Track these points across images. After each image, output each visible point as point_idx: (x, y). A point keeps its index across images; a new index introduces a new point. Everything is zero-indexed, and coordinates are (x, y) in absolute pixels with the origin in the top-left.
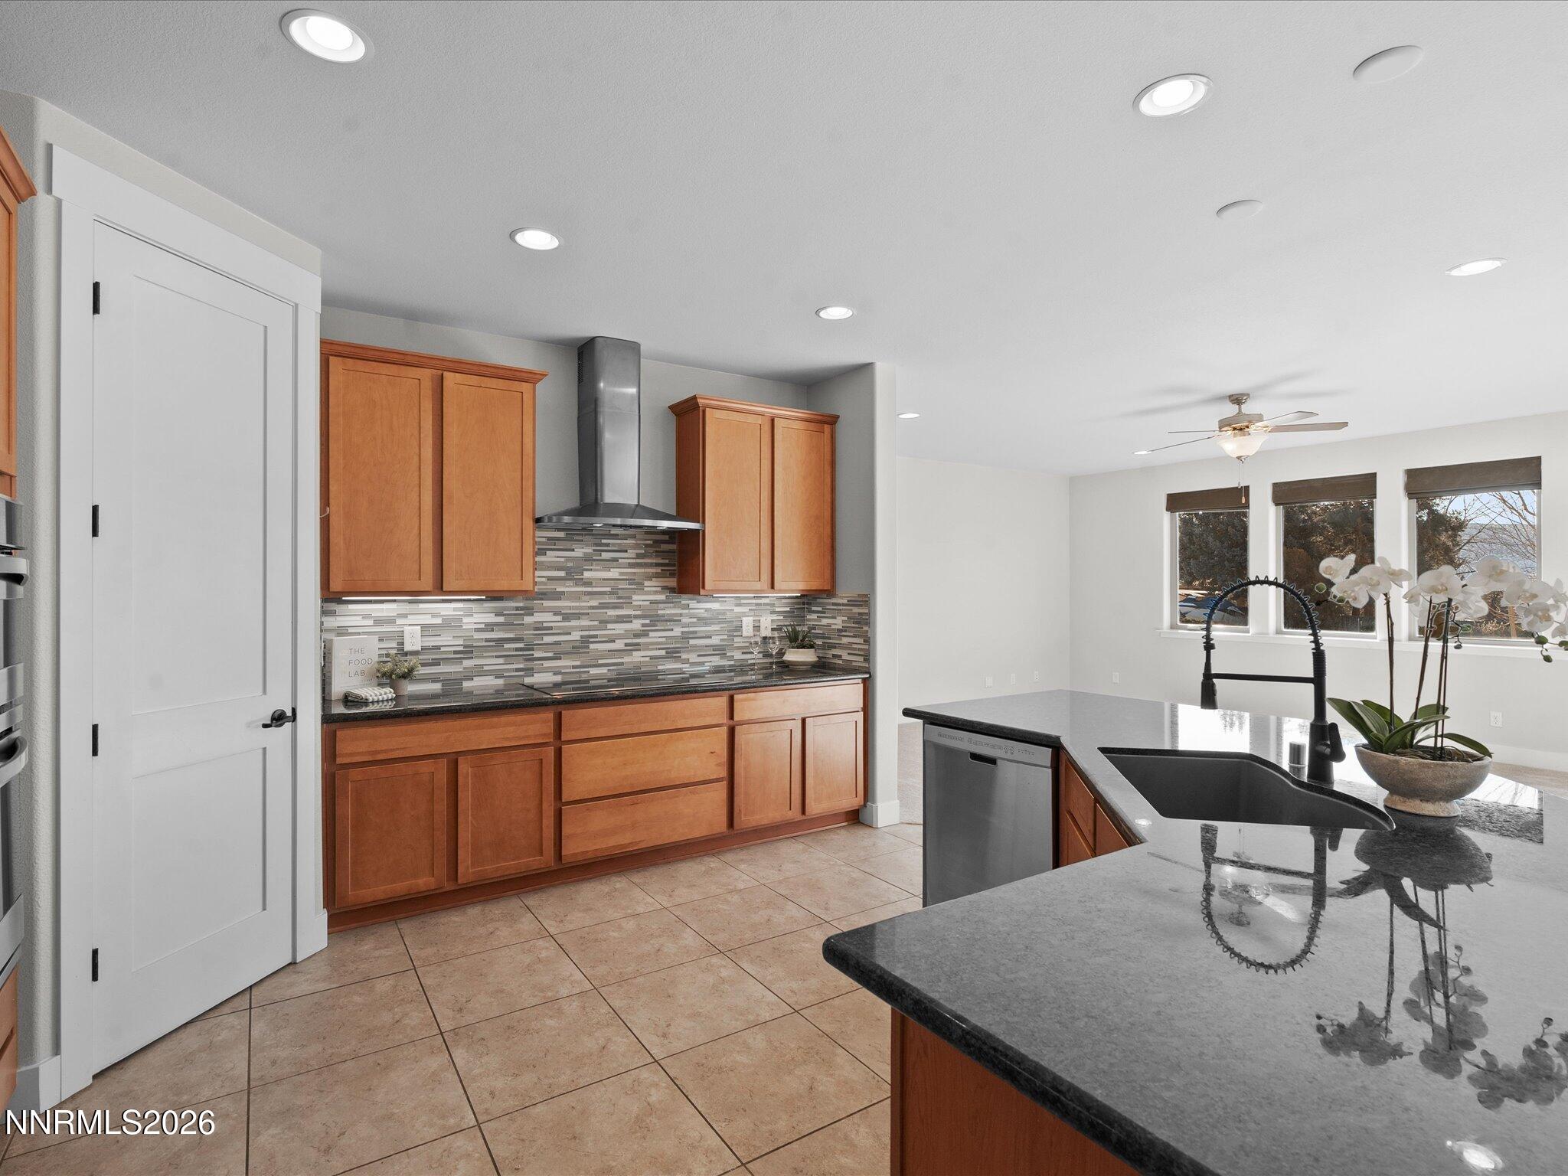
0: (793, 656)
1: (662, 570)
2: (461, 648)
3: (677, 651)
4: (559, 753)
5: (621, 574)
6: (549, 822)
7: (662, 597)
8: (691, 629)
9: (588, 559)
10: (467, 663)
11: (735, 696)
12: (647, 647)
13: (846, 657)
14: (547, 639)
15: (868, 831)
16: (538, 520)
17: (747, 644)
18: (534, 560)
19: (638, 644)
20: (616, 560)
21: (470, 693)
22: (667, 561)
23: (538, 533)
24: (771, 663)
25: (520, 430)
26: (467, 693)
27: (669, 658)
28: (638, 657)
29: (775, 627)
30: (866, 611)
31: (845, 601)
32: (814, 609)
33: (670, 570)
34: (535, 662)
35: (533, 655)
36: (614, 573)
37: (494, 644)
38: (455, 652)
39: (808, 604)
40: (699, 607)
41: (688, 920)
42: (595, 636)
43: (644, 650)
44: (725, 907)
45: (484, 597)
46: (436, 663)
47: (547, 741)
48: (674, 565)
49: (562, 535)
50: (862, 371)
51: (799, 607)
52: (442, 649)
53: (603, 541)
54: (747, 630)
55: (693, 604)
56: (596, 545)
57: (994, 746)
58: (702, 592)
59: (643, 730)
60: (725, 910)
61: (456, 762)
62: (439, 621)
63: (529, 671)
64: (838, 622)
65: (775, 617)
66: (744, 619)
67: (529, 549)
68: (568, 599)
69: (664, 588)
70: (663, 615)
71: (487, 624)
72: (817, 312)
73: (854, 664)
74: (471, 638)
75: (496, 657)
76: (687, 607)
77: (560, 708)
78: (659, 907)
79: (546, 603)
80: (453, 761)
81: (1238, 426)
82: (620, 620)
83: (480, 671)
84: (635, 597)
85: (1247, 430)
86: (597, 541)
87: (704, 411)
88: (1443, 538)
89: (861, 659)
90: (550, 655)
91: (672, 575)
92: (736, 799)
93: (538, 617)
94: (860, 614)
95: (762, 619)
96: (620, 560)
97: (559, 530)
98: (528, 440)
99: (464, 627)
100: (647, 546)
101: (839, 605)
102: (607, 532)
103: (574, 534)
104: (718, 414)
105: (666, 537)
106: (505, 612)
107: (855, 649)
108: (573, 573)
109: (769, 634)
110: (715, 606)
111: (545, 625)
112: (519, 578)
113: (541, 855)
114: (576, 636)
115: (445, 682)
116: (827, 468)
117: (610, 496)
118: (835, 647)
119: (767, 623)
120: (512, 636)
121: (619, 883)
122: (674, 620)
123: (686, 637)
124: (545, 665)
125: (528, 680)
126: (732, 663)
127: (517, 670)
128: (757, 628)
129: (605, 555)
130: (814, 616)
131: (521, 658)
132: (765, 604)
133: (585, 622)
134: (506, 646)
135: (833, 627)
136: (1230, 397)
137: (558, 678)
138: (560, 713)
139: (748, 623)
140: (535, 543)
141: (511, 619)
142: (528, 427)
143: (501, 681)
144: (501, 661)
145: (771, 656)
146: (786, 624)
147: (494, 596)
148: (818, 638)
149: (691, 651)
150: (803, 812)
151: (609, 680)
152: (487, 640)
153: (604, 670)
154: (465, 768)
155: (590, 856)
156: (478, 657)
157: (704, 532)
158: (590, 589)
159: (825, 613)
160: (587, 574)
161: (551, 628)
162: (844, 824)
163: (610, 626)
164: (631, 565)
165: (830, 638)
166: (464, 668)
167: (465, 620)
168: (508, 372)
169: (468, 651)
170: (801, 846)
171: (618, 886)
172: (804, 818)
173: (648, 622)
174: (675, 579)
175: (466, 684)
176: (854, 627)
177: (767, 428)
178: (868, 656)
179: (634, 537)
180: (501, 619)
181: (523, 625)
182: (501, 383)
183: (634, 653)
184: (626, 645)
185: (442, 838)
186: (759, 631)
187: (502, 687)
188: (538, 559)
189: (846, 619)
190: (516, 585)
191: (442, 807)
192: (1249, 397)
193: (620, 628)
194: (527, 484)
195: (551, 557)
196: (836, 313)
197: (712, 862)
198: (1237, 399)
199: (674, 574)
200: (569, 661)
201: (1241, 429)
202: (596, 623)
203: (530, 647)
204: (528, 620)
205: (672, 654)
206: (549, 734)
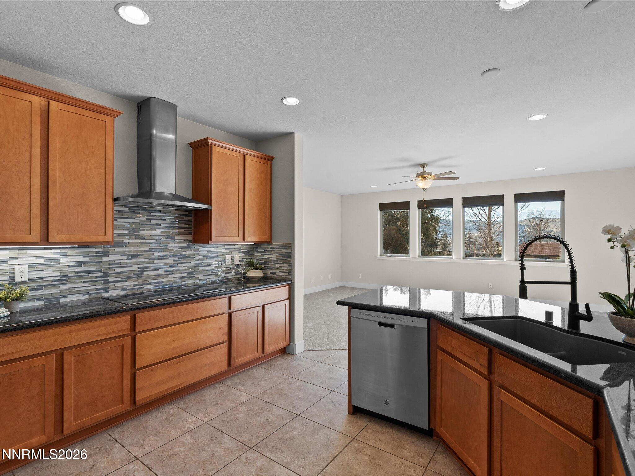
0: (251, 274)
1: (185, 231)
2: (59, 278)
3: (193, 273)
4: (134, 340)
5: (162, 232)
6: (127, 382)
7: (185, 245)
8: (201, 262)
9: (143, 224)
10: (62, 287)
11: (232, 297)
12: (177, 272)
13: (277, 273)
14: (117, 270)
15: (292, 357)
16: (116, 200)
17: (228, 269)
18: (113, 223)
19: (172, 271)
20: (159, 225)
21: (65, 305)
22: (187, 226)
23: (116, 208)
24: (241, 277)
25: (104, 144)
26: (63, 306)
27: (189, 277)
28: (171, 278)
29: (241, 259)
30: (289, 251)
31: (277, 246)
32: (259, 250)
33: (189, 231)
34: (110, 284)
35: (108, 280)
36: (158, 232)
37: (82, 274)
38: (54, 281)
39: (256, 248)
40: (204, 250)
41: (222, 428)
42: (146, 267)
43: (175, 274)
44: (240, 416)
45: (77, 246)
46: (40, 288)
47: (127, 333)
48: (191, 228)
49: (127, 209)
50: (289, 135)
51: (252, 249)
52: (45, 279)
53: (152, 214)
54: (228, 262)
55: (201, 249)
56: (147, 216)
57: (393, 319)
58: (210, 242)
59: (184, 320)
60: (241, 418)
61: (62, 355)
62: (42, 261)
63: (106, 290)
64: (273, 257)
65: (241, 255)
66: (227, 256)
67: (110, 217)
68: (130, 246)
69: (186, 240)
70: (185, 255)
71: (77, 262)
72: (282, 100)
73: (283, 277)
74: (66, 271)
75: (84, 282)
76: (198, 250)
77: (134, 312)
78: (202, 422)
79: (117, 249)
80: (60, 355)
81: (423, 176)
82: (161, 258)
83: (72, 292)
84: (170, 245)
85: (426, 178)
86: (148, 214)
87: (211, 147)
88: (434, 223)
89: (287, 274)
90: (120, 279)
91: (190, 233)
92: (232, 351)
93: (112, 257)
94: (286, 252)
95: (235, 256)
96: (162, 225)
97: (125, 206)
98: (109, 151)
99: (61, 265)
100: (176, 217)
101: (274, 248)
102: (155, 209)
103: (134, 209)
104: (219, 149)
105: (187, 213)
106: (89, 255)
107: (283, 269)
108: (134, 232)
109: (238, 263)
110: (212, 249)
111: (116, 262)
112: (104, 234)
113: (123, 404)
114: (135, 268)
115: (46, 300)
116: (269, 182)
117: (159, 188)
118: (272, 269)
119: (237, 257)
120: (94, 269)
121: (171, 410)
122: (191, 257)
123: (197, 266)
124: (116, 286)
125: (105, 295)
126: (221, 278)
127: (98, 289)
128: (233, 260)
129: (153, 222)
130: (260, 254)
131: (101, 282)
132: (236, 248)
133: (141, 260)
134: (90, 275)
135: (270, 259)
136: (420, 165)
137: (124, 293)
138: (135, 315)
139: (228, 257)
140: (114, 214)
141: (93, 259)
142: (109, 143)
143: (87, 297)
144: (87, 284)
145: (240, 274)
146: (246, 258)
147: (82, 245)
148: (262, 264)
149: (201, 274)
150: (263, 352)
151: (155, 292)
152: (77, 272)
153: (152, 287)
154: (68, 358)
155: (153, 398)
156: (70, 283)
157: (211, 210)
158: (144, 241)
159: (266, 252)
160: (142, 233)
161: (120, 264)
162: (279, 355)
163: (155, 261)
164: (167, 228)
165: (269, 264)
166: (61, 290)
167: (61, 260)
168: (96, 108)
169: (64, 279)
170: (264, 370)
171: (171, 412)
172: (264, 355)
173: (177, 258)
174: (192, 235)
175: (62, 300)
176: (283, 259)
177: (242, 159)
178: (291, 273)
179: (169, 212)
180: (87, 259)
181: (102, 262)
182: (91, 114)
183: (169, 276)
184: (165, 272)
185: (51, 408)
186: (234, 261)
187: (87, 301)
188: (115, 223)
189: (278, 255)
190: (102, 238)
191: (51, 387)
192: (427, 165)
193: (161, 263)
194: (109, 177)
195: (120, 222)
196: (291, 101)
197: (222, 387)
198: (423, 166)
199: (191, 233)
200: (131, 282)
201: (424, 178)
202: (148, 260)
203: (106, 275)
204: (105, 259)
205: (190, 275)
206: (127, 329)
